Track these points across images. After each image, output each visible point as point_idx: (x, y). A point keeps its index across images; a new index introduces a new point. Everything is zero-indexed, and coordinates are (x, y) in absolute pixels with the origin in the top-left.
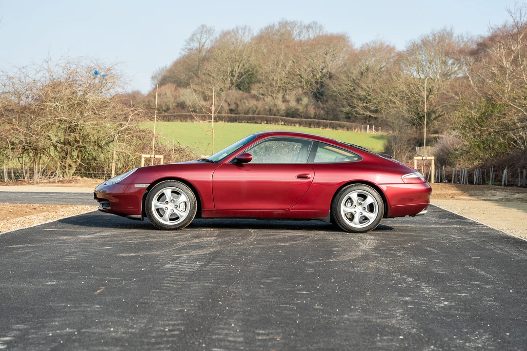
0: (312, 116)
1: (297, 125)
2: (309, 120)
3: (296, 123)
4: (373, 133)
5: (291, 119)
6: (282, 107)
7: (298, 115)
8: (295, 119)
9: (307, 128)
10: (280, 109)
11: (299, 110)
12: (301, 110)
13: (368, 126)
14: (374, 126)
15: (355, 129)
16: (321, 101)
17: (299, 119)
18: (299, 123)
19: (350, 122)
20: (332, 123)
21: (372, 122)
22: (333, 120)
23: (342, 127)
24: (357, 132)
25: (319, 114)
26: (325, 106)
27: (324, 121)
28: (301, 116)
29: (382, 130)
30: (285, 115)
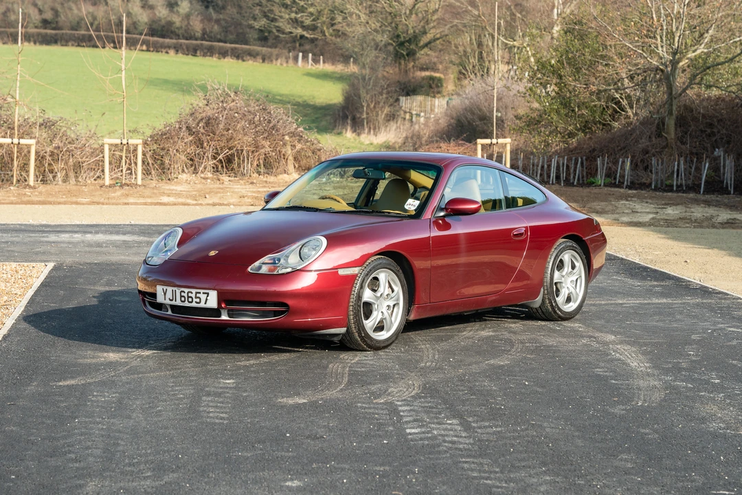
0: (199, 35)
1: (172, 52)
2: (194, 42)
3: (169, 47)
4: (310, 67)
5: (161, 40)
6: (143, 17)
7: (172, 32)
8: (167, 41)
9: (190, 56)
10: (139, 21)
11: (174, 23)
12: (178, 24)
13: (301, 54)
14: (310, 55)
15: (277, 59)
16: (214, 9)
17: (174, 41)
18: (175, 48)
19: (267, 47)
20: (236, 48)
21: (307, 47)
22: (237, 43)
23: (253, 55)
24: (281, 64)
25: (211, 32)
26: (221, 16)
27: (221, 44)
28: (179, 36)
29: (324, 62)
30: (148, 32)
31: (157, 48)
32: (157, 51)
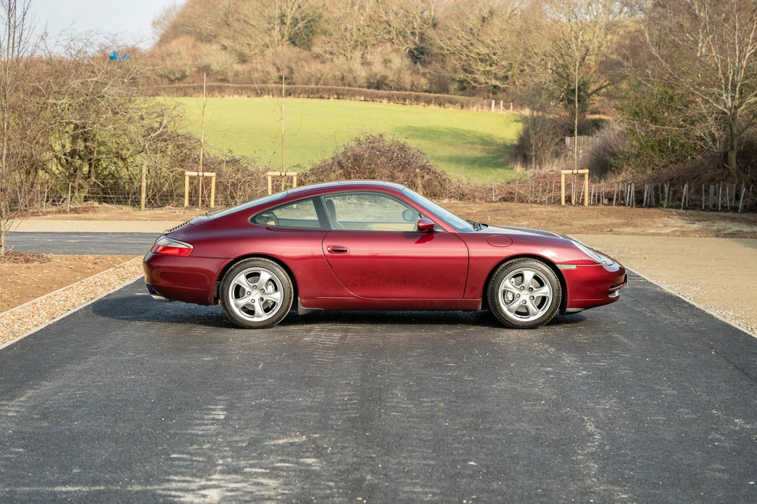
0: (408, 86)
1: (385, 101)
2: (404, 93)
3: (383, 97)
4: (501, 112)
5: (376, 91)
6: (362, 73)
7: (386, 85)
8: (381, 92)
9: (400, 105)
10: (358, 76)
11: (388, 77)
12: (391, 78)
13: (493, 101)
14: (502, 102)
15: (473, 106)
16: (421, 64)
17: (387, 92)
18: (388, 97)
19: (466, 95)
20: (438, 97)
21: (500, 95)
22: (440, 93)
23: (451, 102)
24: (477, 110)
25: (418, 84)
26: (427, 70)
27: (426, 94)
28: (391, 87)
29: (514, 108)
30: (366, 85)
31: (373, 98)
32: (373, 101)
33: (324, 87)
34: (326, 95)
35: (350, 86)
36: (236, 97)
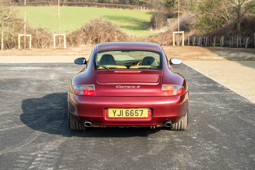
0: (112, 2)
1: (104, 7)
2: (111, 4)
3: (103, 6)
4: (144, 10)
7: (105, 2)
8: (103, 4)
9: (110, 8)
13: (141, 7)
14: (144, 7)
15: (135, 8)
19: (132, 5)
20: (123, 6)
21: (143, 5)
22: (123, 4)
23: (128, 8)
24: (136, 10)
25: (116, 1)
27: (118, 5)
29: (148, 9)
30: (98, 2)
31: (100, 6)
33: (83, 2)
34: (84, 5)
35: (92, 2)
36: (53, 6)
